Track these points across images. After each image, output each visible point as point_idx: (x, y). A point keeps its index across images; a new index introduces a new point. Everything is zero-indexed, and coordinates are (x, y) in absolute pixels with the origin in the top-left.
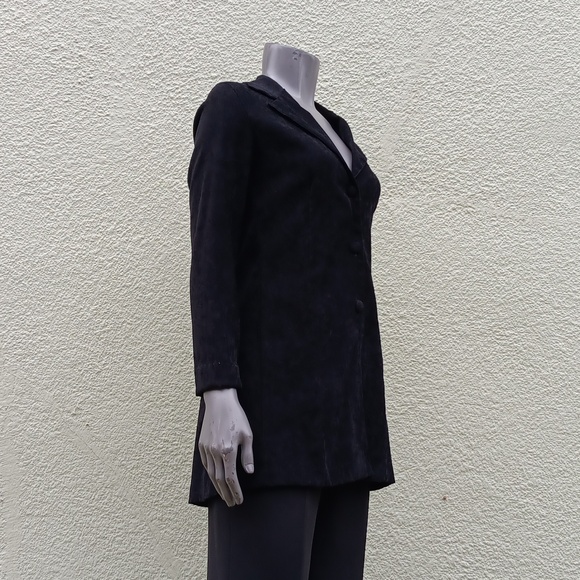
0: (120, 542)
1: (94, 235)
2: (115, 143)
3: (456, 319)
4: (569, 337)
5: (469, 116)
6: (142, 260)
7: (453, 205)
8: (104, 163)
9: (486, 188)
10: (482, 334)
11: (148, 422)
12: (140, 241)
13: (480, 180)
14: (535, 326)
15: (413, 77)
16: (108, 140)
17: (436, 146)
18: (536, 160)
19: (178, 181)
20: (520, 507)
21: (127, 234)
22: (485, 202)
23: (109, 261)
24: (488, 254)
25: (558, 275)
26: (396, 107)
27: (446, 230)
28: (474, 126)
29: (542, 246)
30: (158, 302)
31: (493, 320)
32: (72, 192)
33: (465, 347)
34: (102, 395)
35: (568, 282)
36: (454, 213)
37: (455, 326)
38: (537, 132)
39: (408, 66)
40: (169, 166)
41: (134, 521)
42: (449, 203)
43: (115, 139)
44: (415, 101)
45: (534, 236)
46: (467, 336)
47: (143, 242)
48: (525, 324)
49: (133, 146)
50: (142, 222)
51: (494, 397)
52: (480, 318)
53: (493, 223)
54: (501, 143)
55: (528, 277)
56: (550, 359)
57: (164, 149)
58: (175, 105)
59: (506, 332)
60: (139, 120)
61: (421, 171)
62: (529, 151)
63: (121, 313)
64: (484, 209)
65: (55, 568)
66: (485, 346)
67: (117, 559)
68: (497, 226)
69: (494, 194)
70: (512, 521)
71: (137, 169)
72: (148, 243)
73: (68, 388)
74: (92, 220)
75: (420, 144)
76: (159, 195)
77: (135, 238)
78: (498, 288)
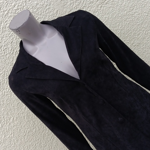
3: (132, 42)
6: (20, 124)
7: (100, 6)
10: (144, 38)
19: (4, 91)
21: (7, 122)
23: (11, 134)
24: (125, 11)
27: (105, 17)
30: (39, 130)
31: (144, 31)
33: (142, 47)
36: (102, 8)
37: (134, 44)
42: (98, 7)
46: (140, 44)
47: (15, 119)
50: (7, 114)
52: (139, 34)
55: (143, 6)
61: (79, 5)
63: (32, 143)
66: (148, 41)
72: (17, 118)
77: (11, 121)
78: (137, 19)
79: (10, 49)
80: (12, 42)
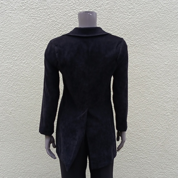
0: (26, 148)
1: (11, 61)
2: (15, 31)
4: (155, 88)
5: (127, 20)
6: (26, 68)
8: (12, 38)
9: (132, 43)
11: (31, 115)
12: (25, 62)
13: (130, 41)
14: (145, 85)
15: (109, 7)
16: (13, 31)
17: (117, 30)
18: (148, 34)
19: (35, 43)
20: (139, 136)
21: (21, 61)
22: (131, 48)
23: (16, 69)
24: (132, 64)
25: (153, 70)
26: (104, 18)
28: (129, 23)
29: (148, 61)
30: (32, 81)
31: (133, 84)
32: (3, 48)
34: (17, 108)
35: (156, 72)
38: (149, 25)
39: (108, 3)
40: (32, 38)
41: (29, 142)
43: (15, 30)
44: (110, 15)
45: (146, 58)
47: (26, 63)
48: (142, 85)
49: (20, 32)
50: (25, 56)
51: (133, 106)
53: (134, 54)
54: (137, 29)
55: (144, 70)
56: (149, 94)
57: (31, 33)
58: (33, 19)
59: (137, 87)
60: (22, 24)
62: (146, 31)
63: (21, 84)
64: (131, 50)
65: (8, 155)
67: (25, 152)
68: (135, 55)
69: (134, 45)
70: (136, 139)
71: (22, 40)
72: (28, 63)
73: (7, 107)
74: (10, 56)
75: (111, 30)
76: (30, 48)
77: (23, 62)
78: (135, 74)
79: (59, 26)
80: (63, 24)
